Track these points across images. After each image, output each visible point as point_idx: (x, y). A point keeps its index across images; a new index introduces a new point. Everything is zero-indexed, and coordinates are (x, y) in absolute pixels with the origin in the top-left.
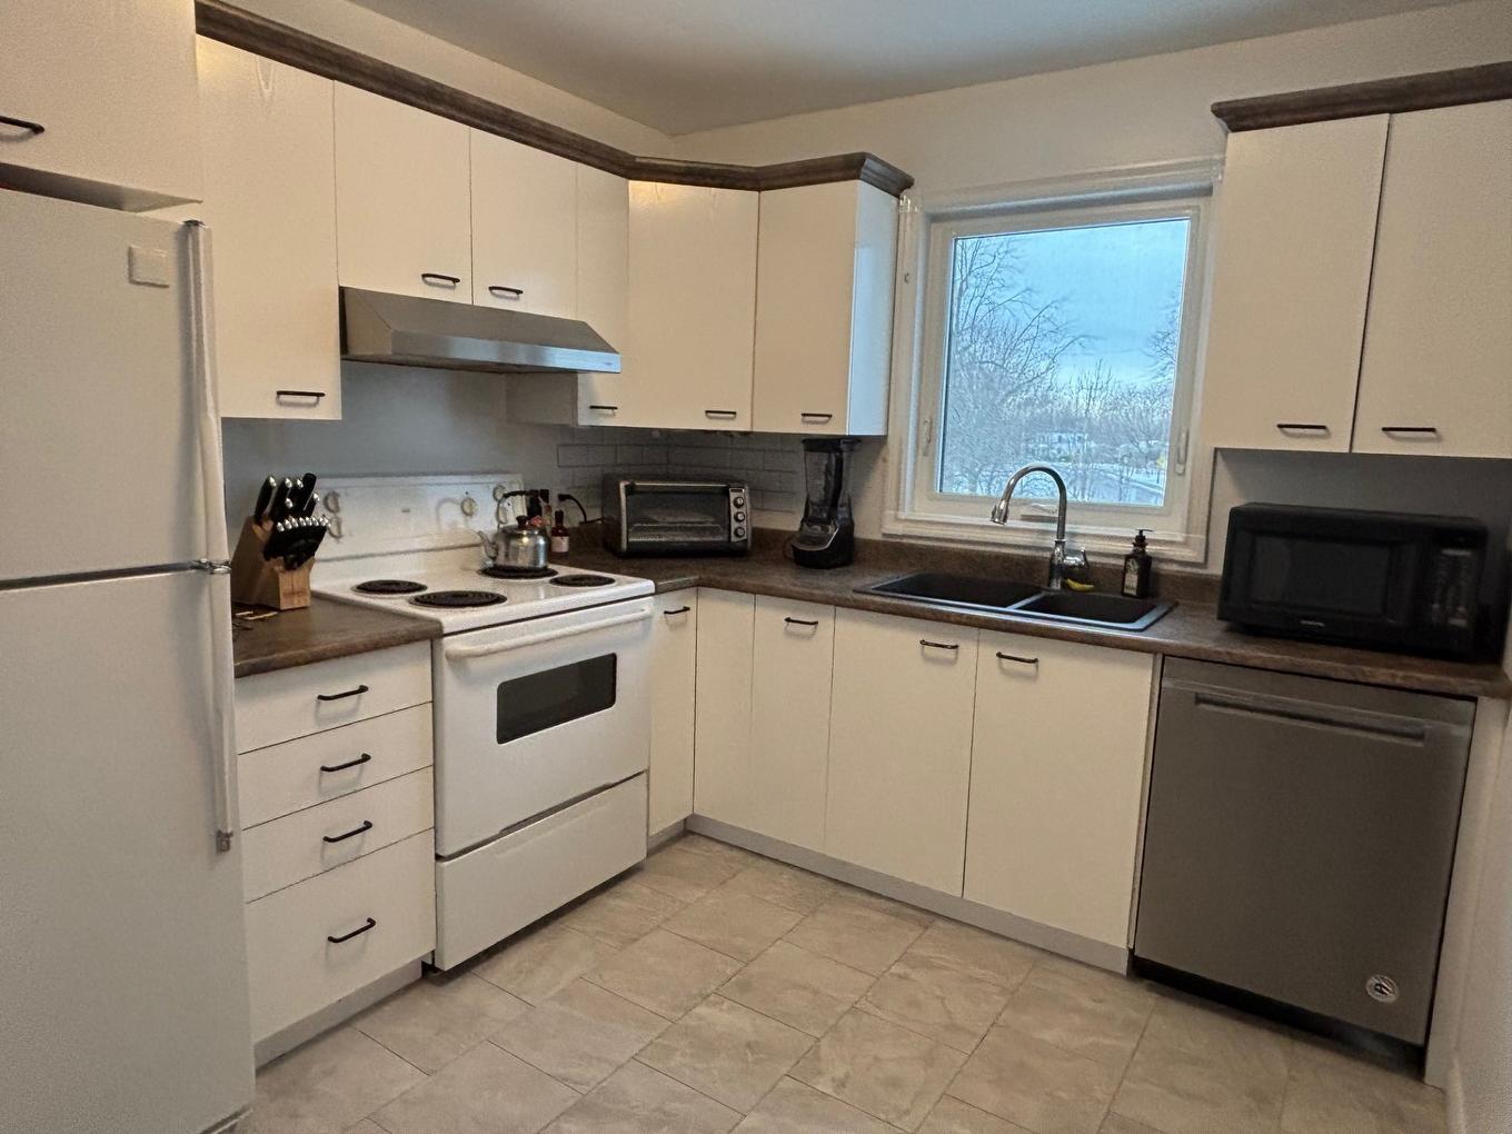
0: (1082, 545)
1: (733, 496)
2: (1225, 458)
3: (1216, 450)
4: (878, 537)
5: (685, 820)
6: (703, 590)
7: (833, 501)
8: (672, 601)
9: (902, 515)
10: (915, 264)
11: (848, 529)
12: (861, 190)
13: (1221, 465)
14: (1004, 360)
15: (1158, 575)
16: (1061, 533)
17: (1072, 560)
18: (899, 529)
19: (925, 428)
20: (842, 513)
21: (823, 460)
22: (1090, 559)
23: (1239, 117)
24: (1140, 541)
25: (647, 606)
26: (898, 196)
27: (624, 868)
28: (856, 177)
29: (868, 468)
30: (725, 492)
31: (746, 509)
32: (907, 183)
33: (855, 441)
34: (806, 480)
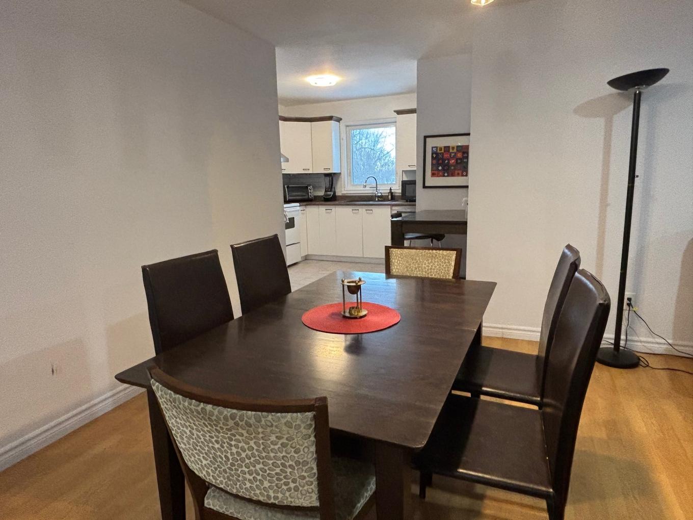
0: (380, 191)
1: (309, 188)
2: (405, 173)
3: (403, 171)
4: (341, 194)
5: (306, 256)
6: (307, 206)
7: (331, 187)
8: (302, 208)
9: (346, 189)
10: (344, 136)
11: (335, 193)
12: (332, 122)
13: (404, 174)
14: (374, 146)
15: (395, 196)
16: (377, 190)
17: (379, 194)
18: (345, 192)
19: (349, 171)
20: (333, 189)
21: (328, 179)
22: (383, 194)
23: (399, 112)
24: (391, 189)
25: (298, 208)
26: (339, 122)
27: (294, 263)
28: (332, 120)
29: (337, 180)
30: (307, 187)
31: (312, 191)
32: (341, 119)
33: (334, 174)
34: (325, 182)
